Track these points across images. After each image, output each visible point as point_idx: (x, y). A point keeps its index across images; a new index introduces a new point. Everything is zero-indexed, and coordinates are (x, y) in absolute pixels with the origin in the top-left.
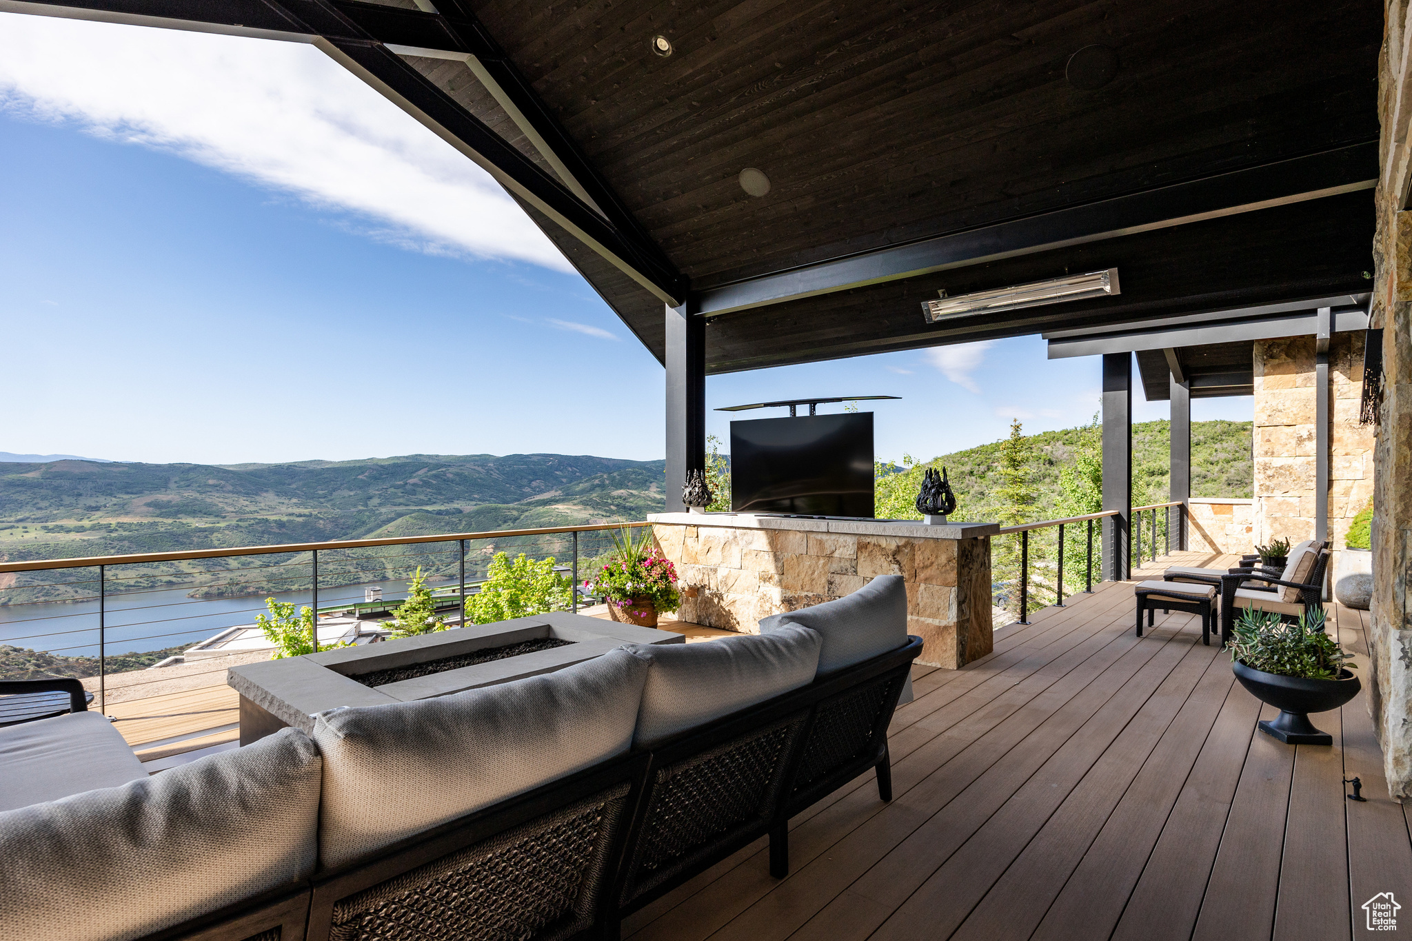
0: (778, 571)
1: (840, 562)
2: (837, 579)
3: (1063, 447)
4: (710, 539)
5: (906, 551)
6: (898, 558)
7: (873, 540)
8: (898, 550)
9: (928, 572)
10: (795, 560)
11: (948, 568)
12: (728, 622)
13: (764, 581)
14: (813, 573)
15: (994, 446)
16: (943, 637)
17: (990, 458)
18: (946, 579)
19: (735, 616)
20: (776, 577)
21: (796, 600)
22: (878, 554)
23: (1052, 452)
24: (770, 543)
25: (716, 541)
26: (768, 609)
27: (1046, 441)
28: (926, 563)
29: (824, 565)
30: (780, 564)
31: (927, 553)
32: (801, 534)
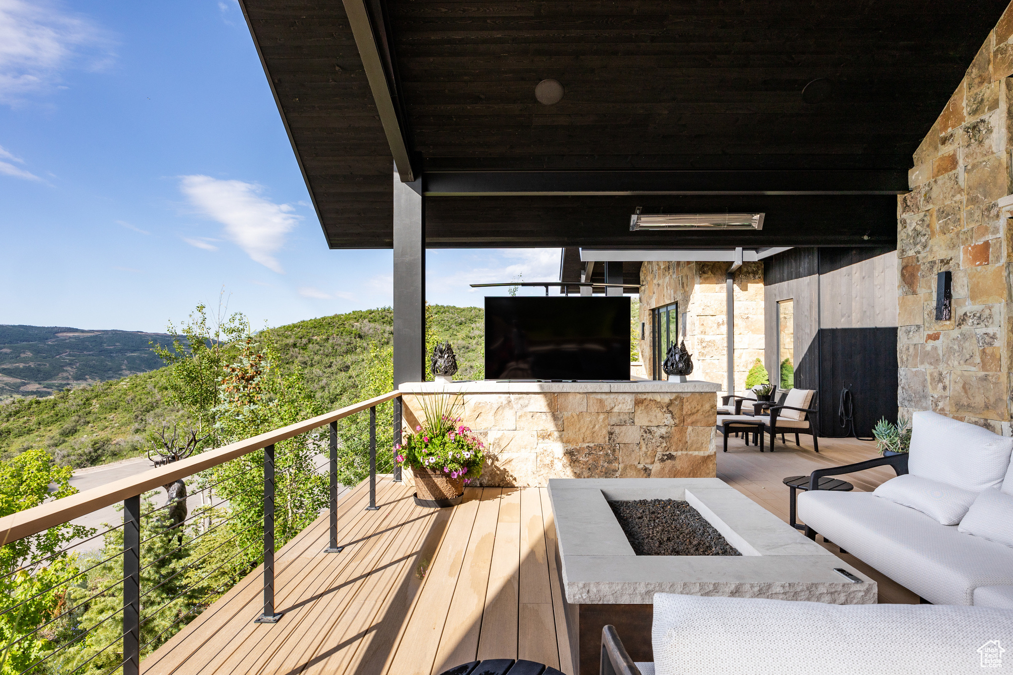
0: (558, 429)
1: (619, 415)
2: (617, 430)
3: (368, 324)
4: (480, 405)
5: (677, 403)
6: (671, 409)
7: (649, 397)
8: (671, 403)
9: (694, 418)
10: (576, 417)
11: (711, 413)
12: (503, 479)
13: (543, 438)
14: (594, 427)
15: (313, 322)
16: (706, 464)
17: (310, 332)
18: (708, 421)
19: (511, 473)
20: (556, 434)
21: (578, 451)
22: (653, 406)
23: (361, 328)
24: (548, 405)
25: (488, 407)
26: (549, 463)
27: (355, 318)
28: (693, 411)
29: (604, 420)
30: (560, 423)
31: (694, 403)
32: (581, 396)
